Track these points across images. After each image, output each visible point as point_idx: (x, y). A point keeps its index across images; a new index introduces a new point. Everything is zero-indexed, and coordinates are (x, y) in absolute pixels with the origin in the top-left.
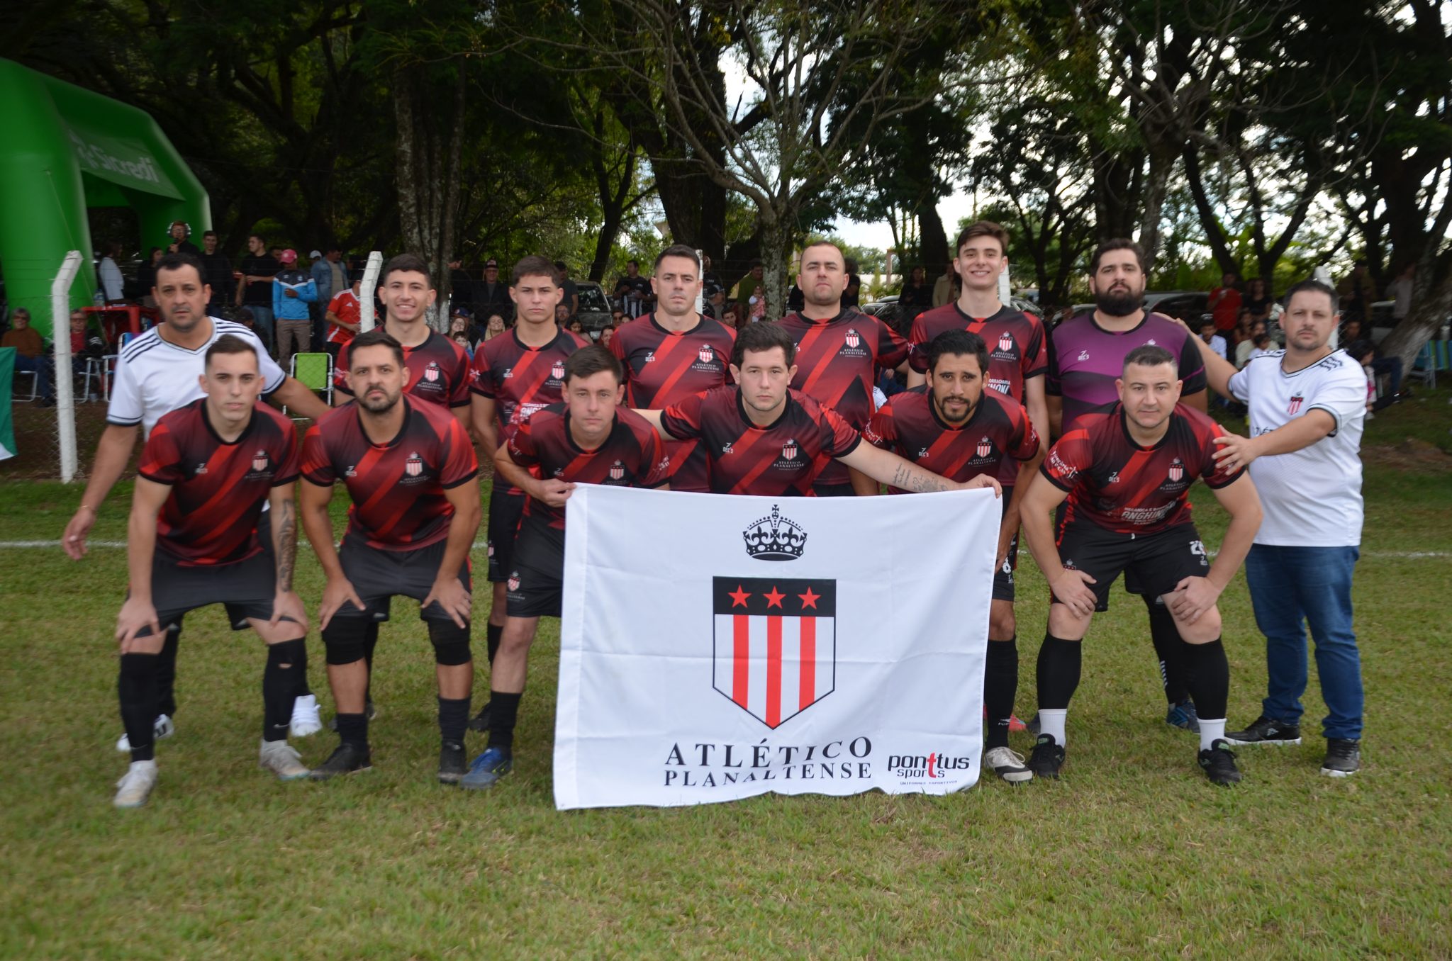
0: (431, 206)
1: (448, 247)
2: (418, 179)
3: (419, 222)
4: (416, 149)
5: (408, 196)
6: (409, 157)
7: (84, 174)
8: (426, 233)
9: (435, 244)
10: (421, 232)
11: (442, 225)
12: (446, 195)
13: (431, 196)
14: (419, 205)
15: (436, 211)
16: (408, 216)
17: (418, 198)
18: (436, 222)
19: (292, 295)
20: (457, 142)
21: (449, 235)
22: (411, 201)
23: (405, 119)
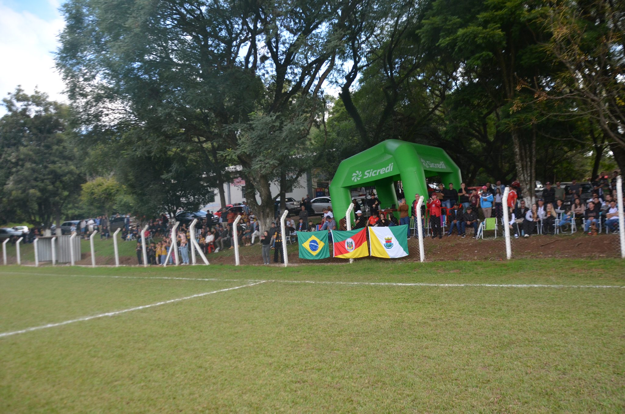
0: (526, 167)
1: (533, 179)
2: (522, 159)
3: (523, 173)
4: (520, 150)
5: (519, 165)
6: (518, 153)
7: (425, 171)
8: (526, 176)
9: (529, 179)
10: (524, 176)
11: (531, 172)
12: (531, 162)
13: (527, 164)
14: (523, 167)
15: (528, 169)
16: (520, 171)
17: (522, 165)
18: (529, 172)
19: (486, 200)
20: (534, 145)
21: (534, 175)
22: (520, 166)
23: (516, 141)
